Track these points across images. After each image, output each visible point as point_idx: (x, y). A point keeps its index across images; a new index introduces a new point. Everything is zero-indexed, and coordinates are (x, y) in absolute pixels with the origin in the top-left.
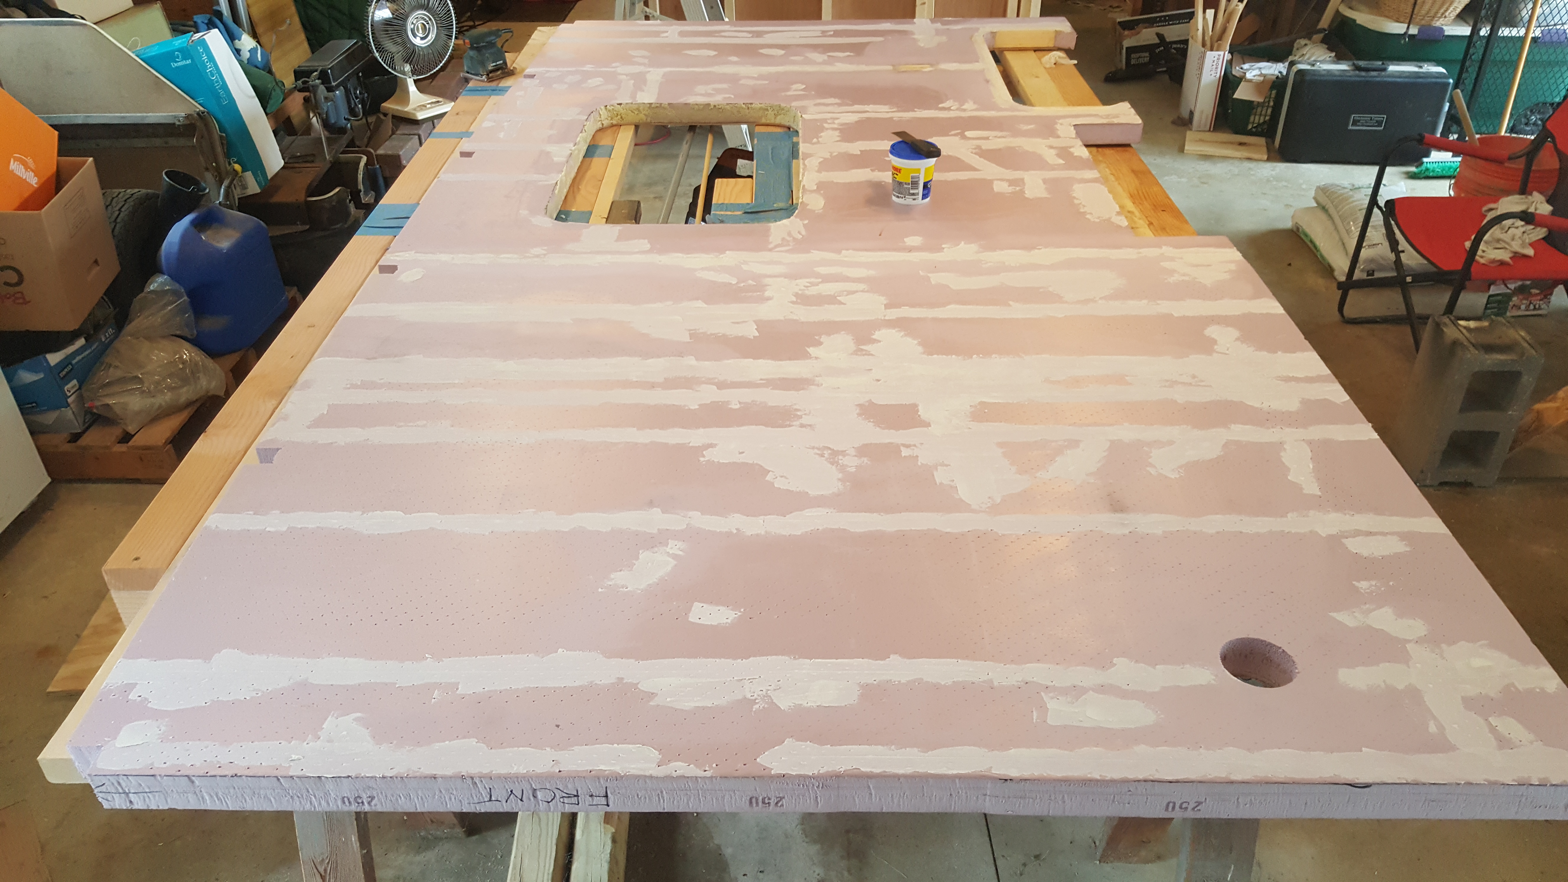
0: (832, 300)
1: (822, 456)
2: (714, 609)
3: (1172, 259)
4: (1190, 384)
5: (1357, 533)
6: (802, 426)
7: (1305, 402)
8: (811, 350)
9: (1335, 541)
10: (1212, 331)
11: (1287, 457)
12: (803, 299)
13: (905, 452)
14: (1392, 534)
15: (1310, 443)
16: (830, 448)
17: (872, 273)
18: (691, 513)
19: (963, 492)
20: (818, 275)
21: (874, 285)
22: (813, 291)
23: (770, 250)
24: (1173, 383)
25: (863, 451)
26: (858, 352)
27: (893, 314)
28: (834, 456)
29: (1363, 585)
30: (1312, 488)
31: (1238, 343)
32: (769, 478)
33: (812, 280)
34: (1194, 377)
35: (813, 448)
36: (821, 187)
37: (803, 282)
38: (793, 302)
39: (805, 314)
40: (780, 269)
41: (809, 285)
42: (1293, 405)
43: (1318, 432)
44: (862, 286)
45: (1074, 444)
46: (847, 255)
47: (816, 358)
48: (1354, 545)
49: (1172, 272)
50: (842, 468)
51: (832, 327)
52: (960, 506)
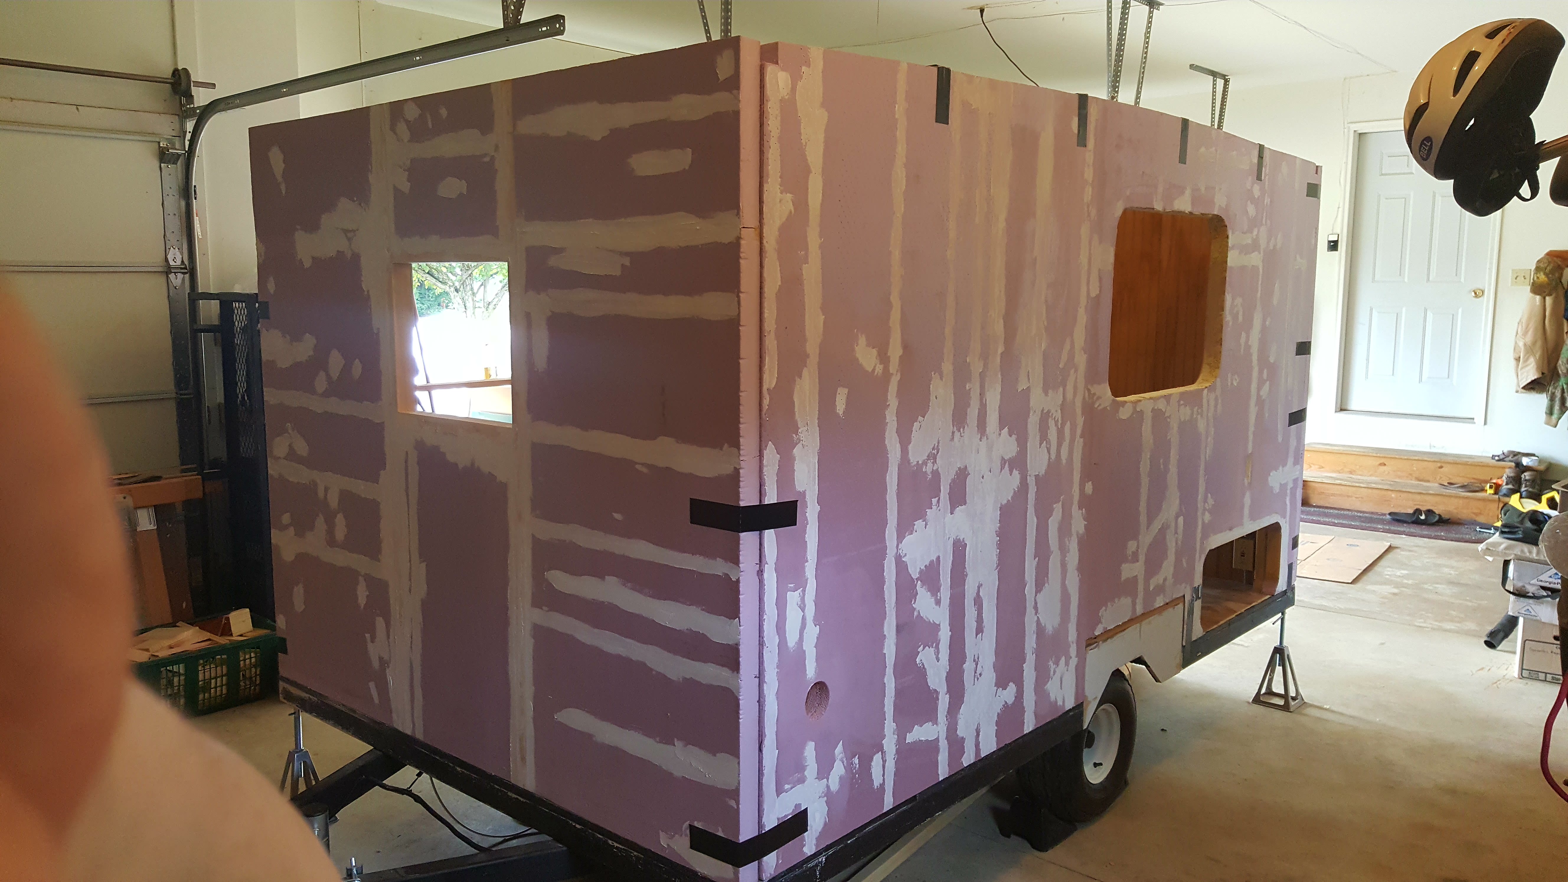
0: (1044, 437)
1: (933, 449)
2: (844, 401)
3: (1067, 664)
4: (975, 673)
5: (884, 761)
6: (953, 433)
7: (963, 739)
8: (1006, 430)
9: (880, 748)
10: (1012, 688)
11: (928, 725)
12: (1045, 416)
13: (934, 501)
14: (884, 780)
15: (937, 739)
16: (938, 453)
17: (1064, 461)
18: (899, 374)
19: (908, 539)
20: (1063, 424)
21: (1053, 466)
22: (1051, 423)
23: (1086, 386)
24: (976, 661)
25: (936, 474)
26: (1003, 461)
27: (1031, 481)
28: (933, 457)
29: (856, 760)
30: (910, 738)
31: (1004, 703)
32: (920, 418)
33: (1060, 421)
34: (980, 675)
35: (938, 443)
36: (1138, 415)
37: (1058, 415)
38: (1043, 410)
39: (1033, 420)
40: (1069, 395)
41: (1056, 419)
42: (960, 733)
43: (943, 745)
44: (1053, 457)
45: (938, 602)
46: (1079, 442)
47: (1000, 434)
48: (877, 757)
49: (1057, 663)
50: (925, 463)
51: (1022, 441)
52: (900, 538)
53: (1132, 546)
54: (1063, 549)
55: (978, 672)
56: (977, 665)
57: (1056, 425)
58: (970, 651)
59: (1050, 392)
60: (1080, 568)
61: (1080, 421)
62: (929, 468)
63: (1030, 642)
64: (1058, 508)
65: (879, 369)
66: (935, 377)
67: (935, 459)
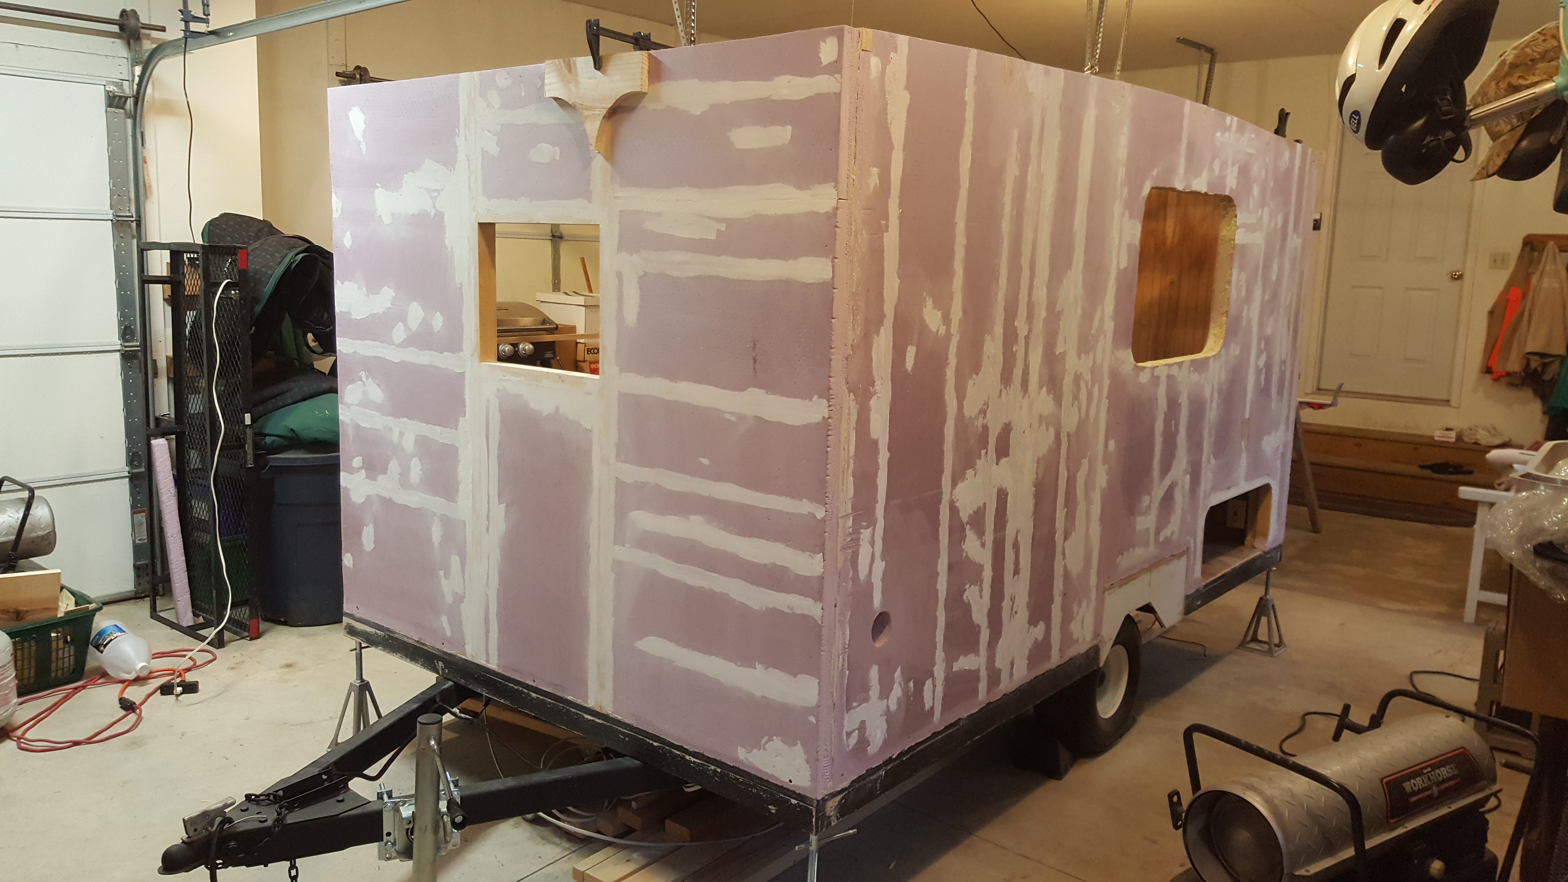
0: (1076, 398)
1: (984, 405)
2: (913, 358)
3: (1088, 606)
4: (1012, 610)
5: (934, 686)
6: (1001, 391)
7: (1000, 670)
8: (1045, 389)
9: (931, 675)
10: (1042, 625)
11: (971, 656)
12: (1077, 379)
13: (983, 452)
14: (934, 703)
15: (978, 670)
16: (988, 408)
17: (1092, 420)
18: (958, 336)
19: (961, 486)
20: (1093, 385)
21: (1082, 424)
22: (1083, 385)
23: (1113, 352)
24: (1013, 600)
25: (985, 428)
26: (1042, 419)
27: (1064, 437)
28: (983, 412)
29: (911, 684)
30: (956, 667)
31: (1034, 639)
32: (974, 376)
33: (1090, 383)
34: (1016, 613)
35: (989, 399)
36: (1155, 379)
37: (1089, 378)
38: (1076, 373)
39: (1068, 382)
40: (1098, 361)
41: (1087, 381)
42: (998, 664)
43: (983, 674)
44: (1083, 414)
45: (983, 545)
46: (1105, 402)
47: (1039, 393)
48: (929, 683)
49: (1080, 606)
50: (977, 418)
51: (1058, 400)
52: (954, 484)
53: (1146, 500)
54: (1088, 501)
55: (1014, 610)
56: (1013, 603)
57: (1087, 386)
58: (1008, 591)
59: (1083, 356)
60: (1102, 520)
61: (1106, 383)
62: (979, 422)
63: (1058, 585)
64: (1085, 463)
65: (942, 330)
66: (987, 338)
67: (985, 413)
